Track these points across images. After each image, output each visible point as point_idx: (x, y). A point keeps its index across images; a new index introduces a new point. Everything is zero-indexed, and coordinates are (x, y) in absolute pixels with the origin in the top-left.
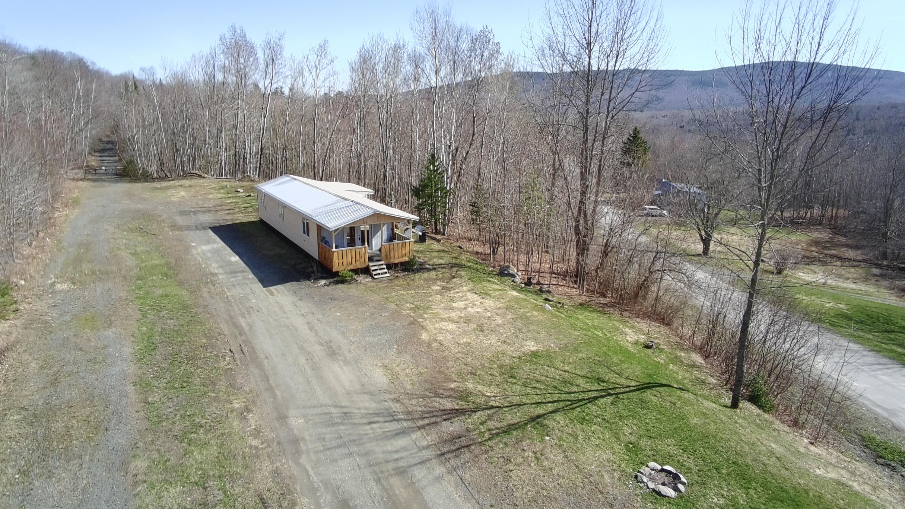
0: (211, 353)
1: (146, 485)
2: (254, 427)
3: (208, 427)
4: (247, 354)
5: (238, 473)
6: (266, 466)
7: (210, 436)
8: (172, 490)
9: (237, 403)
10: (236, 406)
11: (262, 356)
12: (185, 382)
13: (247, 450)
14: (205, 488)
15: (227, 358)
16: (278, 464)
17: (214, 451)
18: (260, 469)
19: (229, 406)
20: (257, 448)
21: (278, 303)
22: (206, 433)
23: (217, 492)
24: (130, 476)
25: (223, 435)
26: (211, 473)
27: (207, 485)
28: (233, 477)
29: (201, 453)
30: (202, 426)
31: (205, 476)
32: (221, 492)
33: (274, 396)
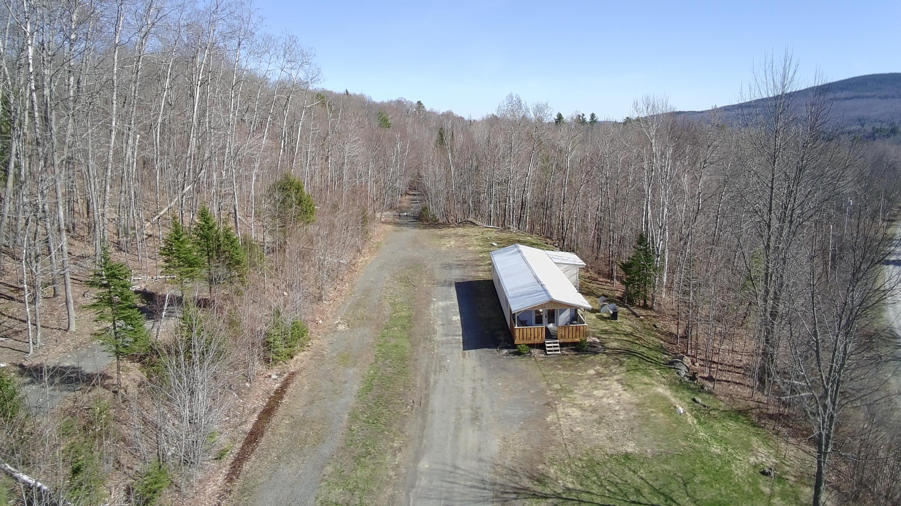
0: (401, 400)
1: (326, 483)
2: (397, 463)
3: (373, 456)
4: (422, 405)
5: (373, 491)
6: (389, 491)
7: (372, 461)
8: (337, 490)
9: (397, 443)
10: (395, 445)
11: (430, 411)
12: (376, 420)
13: (385, 477)
14: (353, 494)
15: (409, 407)
16: (397, 492)
17: (368, 472)
18: (385, 492)
19: (390, 444)
20: (391, 477)
21: (464, 365)
22: (369, 459)
23: (357, 498)
24: (322, 474)
25: (378, 463)
26: (360, 486)
27: (354, 493)
28: (370, 492)
29: (361, 471)
30: (370, 454)
31: (357, 487)
32: (359, 499)
33: (421, 443)
